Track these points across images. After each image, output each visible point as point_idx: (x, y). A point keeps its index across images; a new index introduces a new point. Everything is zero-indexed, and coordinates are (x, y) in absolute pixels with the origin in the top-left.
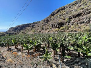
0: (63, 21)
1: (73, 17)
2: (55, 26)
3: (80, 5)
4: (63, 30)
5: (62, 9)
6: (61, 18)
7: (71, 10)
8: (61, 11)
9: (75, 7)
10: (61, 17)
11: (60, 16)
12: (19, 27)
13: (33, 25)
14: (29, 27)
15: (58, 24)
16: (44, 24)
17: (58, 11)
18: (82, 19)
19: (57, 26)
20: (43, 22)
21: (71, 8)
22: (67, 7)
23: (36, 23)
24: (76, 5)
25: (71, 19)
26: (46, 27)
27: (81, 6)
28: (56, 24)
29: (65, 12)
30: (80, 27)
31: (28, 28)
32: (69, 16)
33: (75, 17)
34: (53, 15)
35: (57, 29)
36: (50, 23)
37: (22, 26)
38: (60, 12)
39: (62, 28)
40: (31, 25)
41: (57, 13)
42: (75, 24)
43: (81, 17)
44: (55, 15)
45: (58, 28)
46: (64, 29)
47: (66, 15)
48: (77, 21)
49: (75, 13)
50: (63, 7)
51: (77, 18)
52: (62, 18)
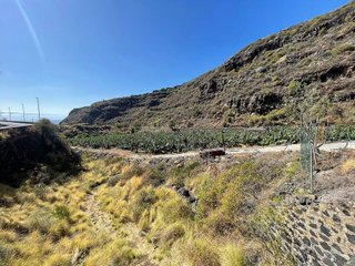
0: (278, 89)
1: (316, 77)
2: (247, 104)
3: (341, 33)
4: (280, 121)
5: (270, 47)
6: (269, 80)
7: (308, 50)
8: (266, 53)
9: (320, 42)
10: (267, 76)
11: (264, 71)
13: (156, 100)
14: (141, 109)
16: (202, 99)
17: (255, 53)
18: (347, 86)
19: (255, 106)
20: (197, 92)
21: (304, 44)
22: (287, 38)
23: (164, 93)
24: (325, 33)
25: (308, 83)
26: (214, 110)
27: (342, 37)
28: (253, 98)
29: (283, 59)
30: (340, 113)
31: (135, 112)
32: (302, 73)
33: (323, 79)
34: (234, 65)
35: (254, 117)
38: (261, 57)
39: (277, 112)
40: (148, 101)
41: (250, 60)
42: (322, 100)
43: (343, 79)
44: (241, 65)
45: (261, 112)
46: (283, 117)
47: (288, 69)
48: (330, 91)
49: (320, 64)
50: (272, 38)
51: (329, 80)
52: (274, 79)
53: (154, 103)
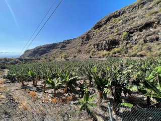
0: (117, 37)
1: (137, 29)
2: (101, 46)
3: (151, 6)
4: (117, 54)
5: (115, 16)
6: (113, 32)
7: (133, 16)
8: (113, 19)
9: (140, 12)
10: (112, 30)
11: (111, 28)
12: (39, 48)
13: (64, 45)
14: (57, 50)
15: (108, 44)
16: (83, 44)
17: (108, 20)
18: (154, 33)
19: (105, 47)
20: (81, 41)
21: (132, 13)
22: (124, 11)
23: (69, 42)
24: (142, 7)
25: (132, 33)
26: (86, 49)
27: (151, 8)
28: (104, 42)
29: (121, 21)
30: (150, 49)
31: (54, 51)
32: (129, 28)
33: (141, 30)
34: (98, 26)
35: (105, 52)
36: (93, 42)
37: (44, 48)
38: (111, 21)
39: (116, 50)
40: (60, 46)
41: (105, 24)
42: (140, 42)
43: (151, 30)
44: (101, 26)
45: (108, 50)
46: (119, 52)
47: (123, 27)
48: (144, 36)
49: (139, 22)
50: (116, 12)
51: (144, 31)
52: (115, 32)
53: (63, 47)
